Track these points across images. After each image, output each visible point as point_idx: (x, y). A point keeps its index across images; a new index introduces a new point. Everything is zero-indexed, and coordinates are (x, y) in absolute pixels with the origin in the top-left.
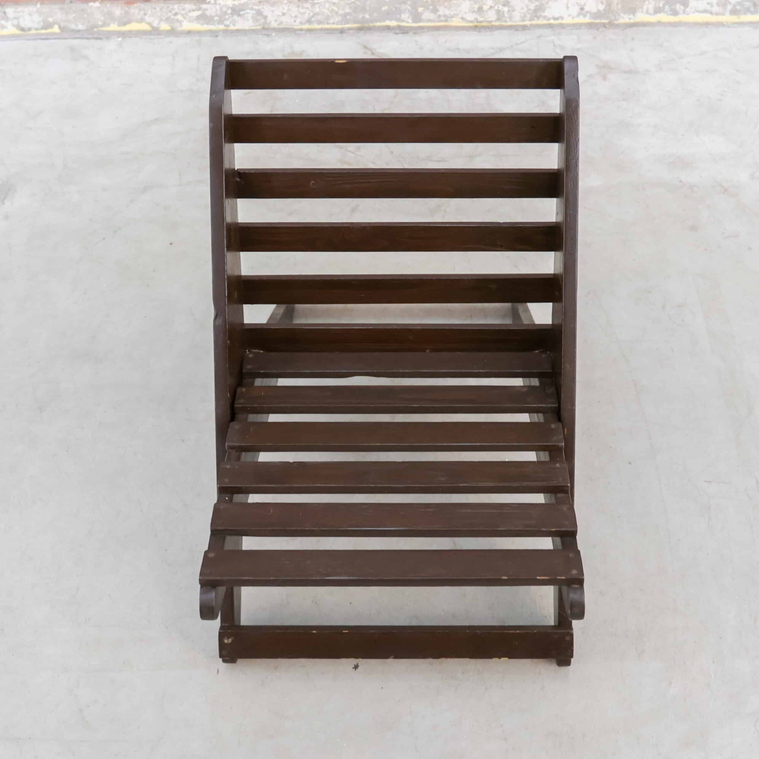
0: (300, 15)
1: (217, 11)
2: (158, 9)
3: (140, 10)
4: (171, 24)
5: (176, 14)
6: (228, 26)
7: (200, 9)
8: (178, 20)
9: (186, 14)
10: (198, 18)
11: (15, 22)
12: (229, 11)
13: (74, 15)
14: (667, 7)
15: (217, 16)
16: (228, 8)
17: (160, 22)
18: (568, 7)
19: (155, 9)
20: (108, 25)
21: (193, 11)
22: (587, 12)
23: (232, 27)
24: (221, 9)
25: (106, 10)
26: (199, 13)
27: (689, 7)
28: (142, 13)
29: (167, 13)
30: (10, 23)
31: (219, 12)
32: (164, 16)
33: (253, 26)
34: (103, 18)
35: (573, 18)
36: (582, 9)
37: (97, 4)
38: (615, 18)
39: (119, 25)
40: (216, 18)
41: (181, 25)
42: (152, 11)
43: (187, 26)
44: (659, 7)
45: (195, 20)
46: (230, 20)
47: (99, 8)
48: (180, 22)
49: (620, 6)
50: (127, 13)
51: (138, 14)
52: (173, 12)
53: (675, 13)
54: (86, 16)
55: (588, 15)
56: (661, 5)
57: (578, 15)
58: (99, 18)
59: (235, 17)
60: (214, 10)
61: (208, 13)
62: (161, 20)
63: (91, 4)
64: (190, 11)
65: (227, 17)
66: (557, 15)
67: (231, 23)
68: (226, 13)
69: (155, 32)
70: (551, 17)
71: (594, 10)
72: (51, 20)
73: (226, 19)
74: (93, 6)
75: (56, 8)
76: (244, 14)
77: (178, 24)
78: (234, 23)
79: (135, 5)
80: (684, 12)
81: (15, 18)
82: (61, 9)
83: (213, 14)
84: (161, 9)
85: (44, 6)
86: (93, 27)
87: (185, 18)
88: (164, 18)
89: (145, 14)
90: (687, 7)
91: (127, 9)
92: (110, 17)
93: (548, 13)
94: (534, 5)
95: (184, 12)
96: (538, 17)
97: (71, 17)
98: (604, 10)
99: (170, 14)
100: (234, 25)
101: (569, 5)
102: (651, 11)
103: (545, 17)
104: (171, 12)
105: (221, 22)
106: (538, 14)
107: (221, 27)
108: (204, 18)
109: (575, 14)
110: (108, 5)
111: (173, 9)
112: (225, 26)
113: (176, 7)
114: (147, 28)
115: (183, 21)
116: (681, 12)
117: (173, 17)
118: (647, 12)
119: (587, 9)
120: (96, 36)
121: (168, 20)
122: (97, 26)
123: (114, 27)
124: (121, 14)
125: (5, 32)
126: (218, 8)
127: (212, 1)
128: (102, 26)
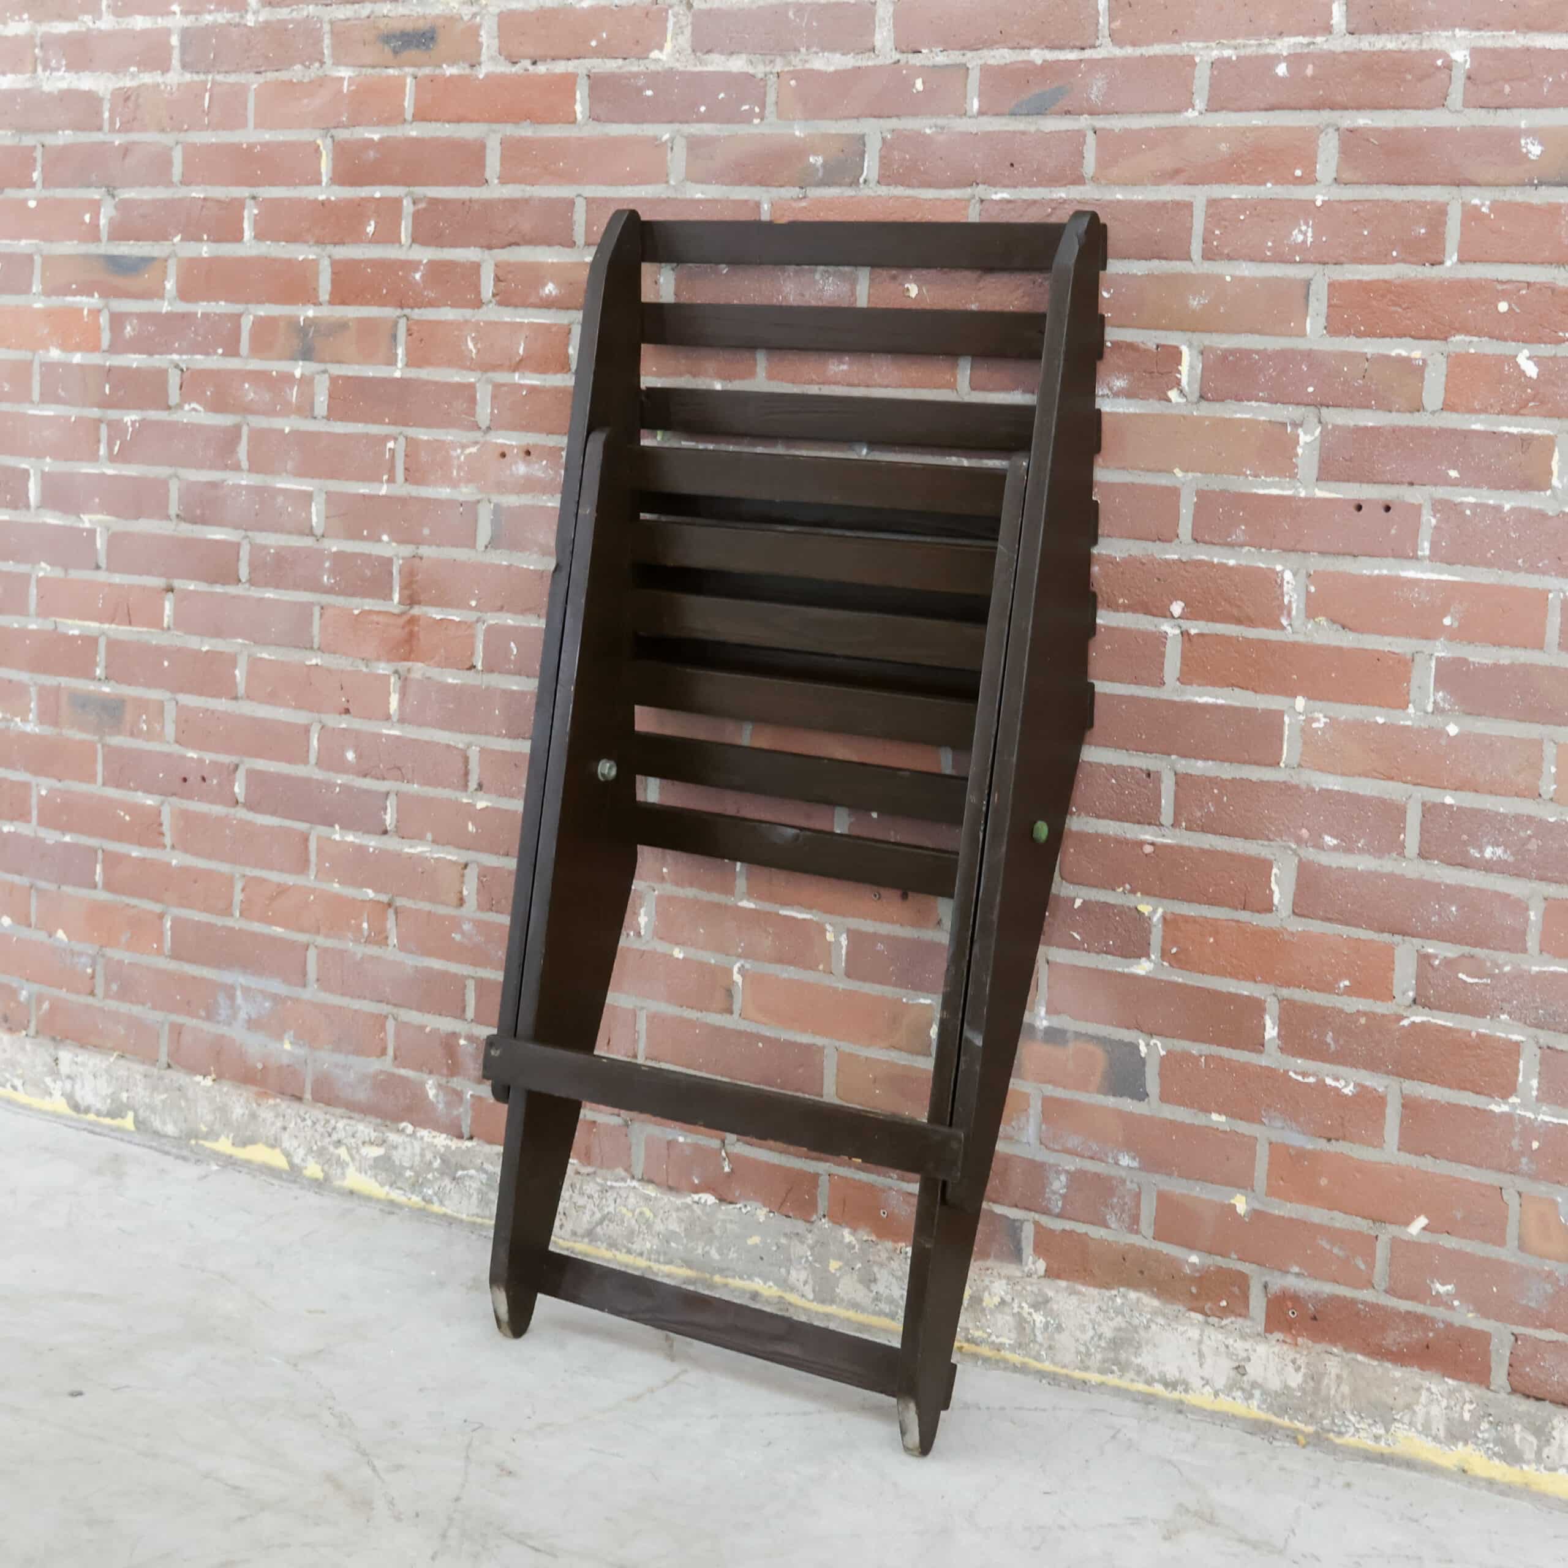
0: (574, 1212)
1: (414, 1155)
2: (309, 1122)
3: (277, 1116)
4: (326, 1167)
5: (339, 1143)
6: (430, 1200)
7: (382, 1141)
8: (339, 1161)
9: (357, 1148)
10: (377, 1165)
11: (66, 1088)
13: (164, 1097)
14: (1484, 1426)
15: (411, 1168)
17: (306, 1155)
18: (1201, 1355)
19: (304, 1119)
22: (1254, 1385)
23: (436, 1207)
24: (423, 1153)
25: (219, 1100)
27: (1555, 1444)
28: (279, 1124)
29: (322, 1135)
30: (59, 1085)
31: (417, 1160)
32: (315, 1142)
34: (209, 1118)
35: (1216, 1395)
36: (1240, 1370)
37: (208, 1082)
38: (1333, 1422)
39: (234, 1143)
40: (408, 1173)
41: (343, 1175)
42: (296, 1124)
43: (353, 1178)
44: (1462, 1421)
45: (371, 1168)
47: (207, 1090)
48: (342, 1165)
49: (1345, 1389)
50: (253, 1116)
51: (273, 1124)
52: (335, 1137)
53: (1512, 1456)
54: (183, 1104)
55: (1257, 1393)
56: (1467, 1416)
57: (1230, 1388)
58: (204, 1115)
59: (447, 1183)
60: (408, 1152)
61: (396, 1157)
62: (310, 1150)
63: (198, 1078)
64: (364, 1143)
65: (430, 1176)
66: (1172, 1373)
67: (436, 1194)
68: (430, 1166)
69: (295, 1175)
70: (1153, 1371)
71: (1275, 1384)
72: (125, 1097)
74: (199, 1084)
75: (138, 1071)
76: (462, 1178)
77: (339, 1172)
78: (442, 1196)
79: (271, 1102)
80: (1539, 1458)
81: (68, 1079)
82: (145, 1076)
84: (314, 1124)
85: (122, 1062)
86: (189, 1135)
87: (352, 1158)
88: (315, 1148)
89: (285, 1128)
90: (1548, 1442)
92: (224, 1119)
93: (1145, 1359)
94: (1112, 1324)
95: (353, 1140)
96: (1124, 1367)
97: (158, 1099)
98: (1301, 1388)
99: (327, 1140)
100: (441, 1202)
101: (1204, 1348)
102: (1439, 1427)
103: (1140, 1371)
104: (329, 1135)
105: (416, 1185)
106: (1123, 1356)
108: (387, 1167)
109: (1220, 1382)
110: (226, 1090)
111: (334, 1128)
112: (424, 1198)
113: (340, 1124)
114: (281, 1162)
115: (347, 1165)
116: (1529, 1455)
117: (331, 1149)
118: (1426, 1430)
119: (1254, 1371)
121: (321, 1154)
122: (194, 1134)
123: (224, 1145)
124: (243, 1115)
125: (46, 1104)
126: (417, 1145)
127: (410, 1129)
128: (206, 1137)
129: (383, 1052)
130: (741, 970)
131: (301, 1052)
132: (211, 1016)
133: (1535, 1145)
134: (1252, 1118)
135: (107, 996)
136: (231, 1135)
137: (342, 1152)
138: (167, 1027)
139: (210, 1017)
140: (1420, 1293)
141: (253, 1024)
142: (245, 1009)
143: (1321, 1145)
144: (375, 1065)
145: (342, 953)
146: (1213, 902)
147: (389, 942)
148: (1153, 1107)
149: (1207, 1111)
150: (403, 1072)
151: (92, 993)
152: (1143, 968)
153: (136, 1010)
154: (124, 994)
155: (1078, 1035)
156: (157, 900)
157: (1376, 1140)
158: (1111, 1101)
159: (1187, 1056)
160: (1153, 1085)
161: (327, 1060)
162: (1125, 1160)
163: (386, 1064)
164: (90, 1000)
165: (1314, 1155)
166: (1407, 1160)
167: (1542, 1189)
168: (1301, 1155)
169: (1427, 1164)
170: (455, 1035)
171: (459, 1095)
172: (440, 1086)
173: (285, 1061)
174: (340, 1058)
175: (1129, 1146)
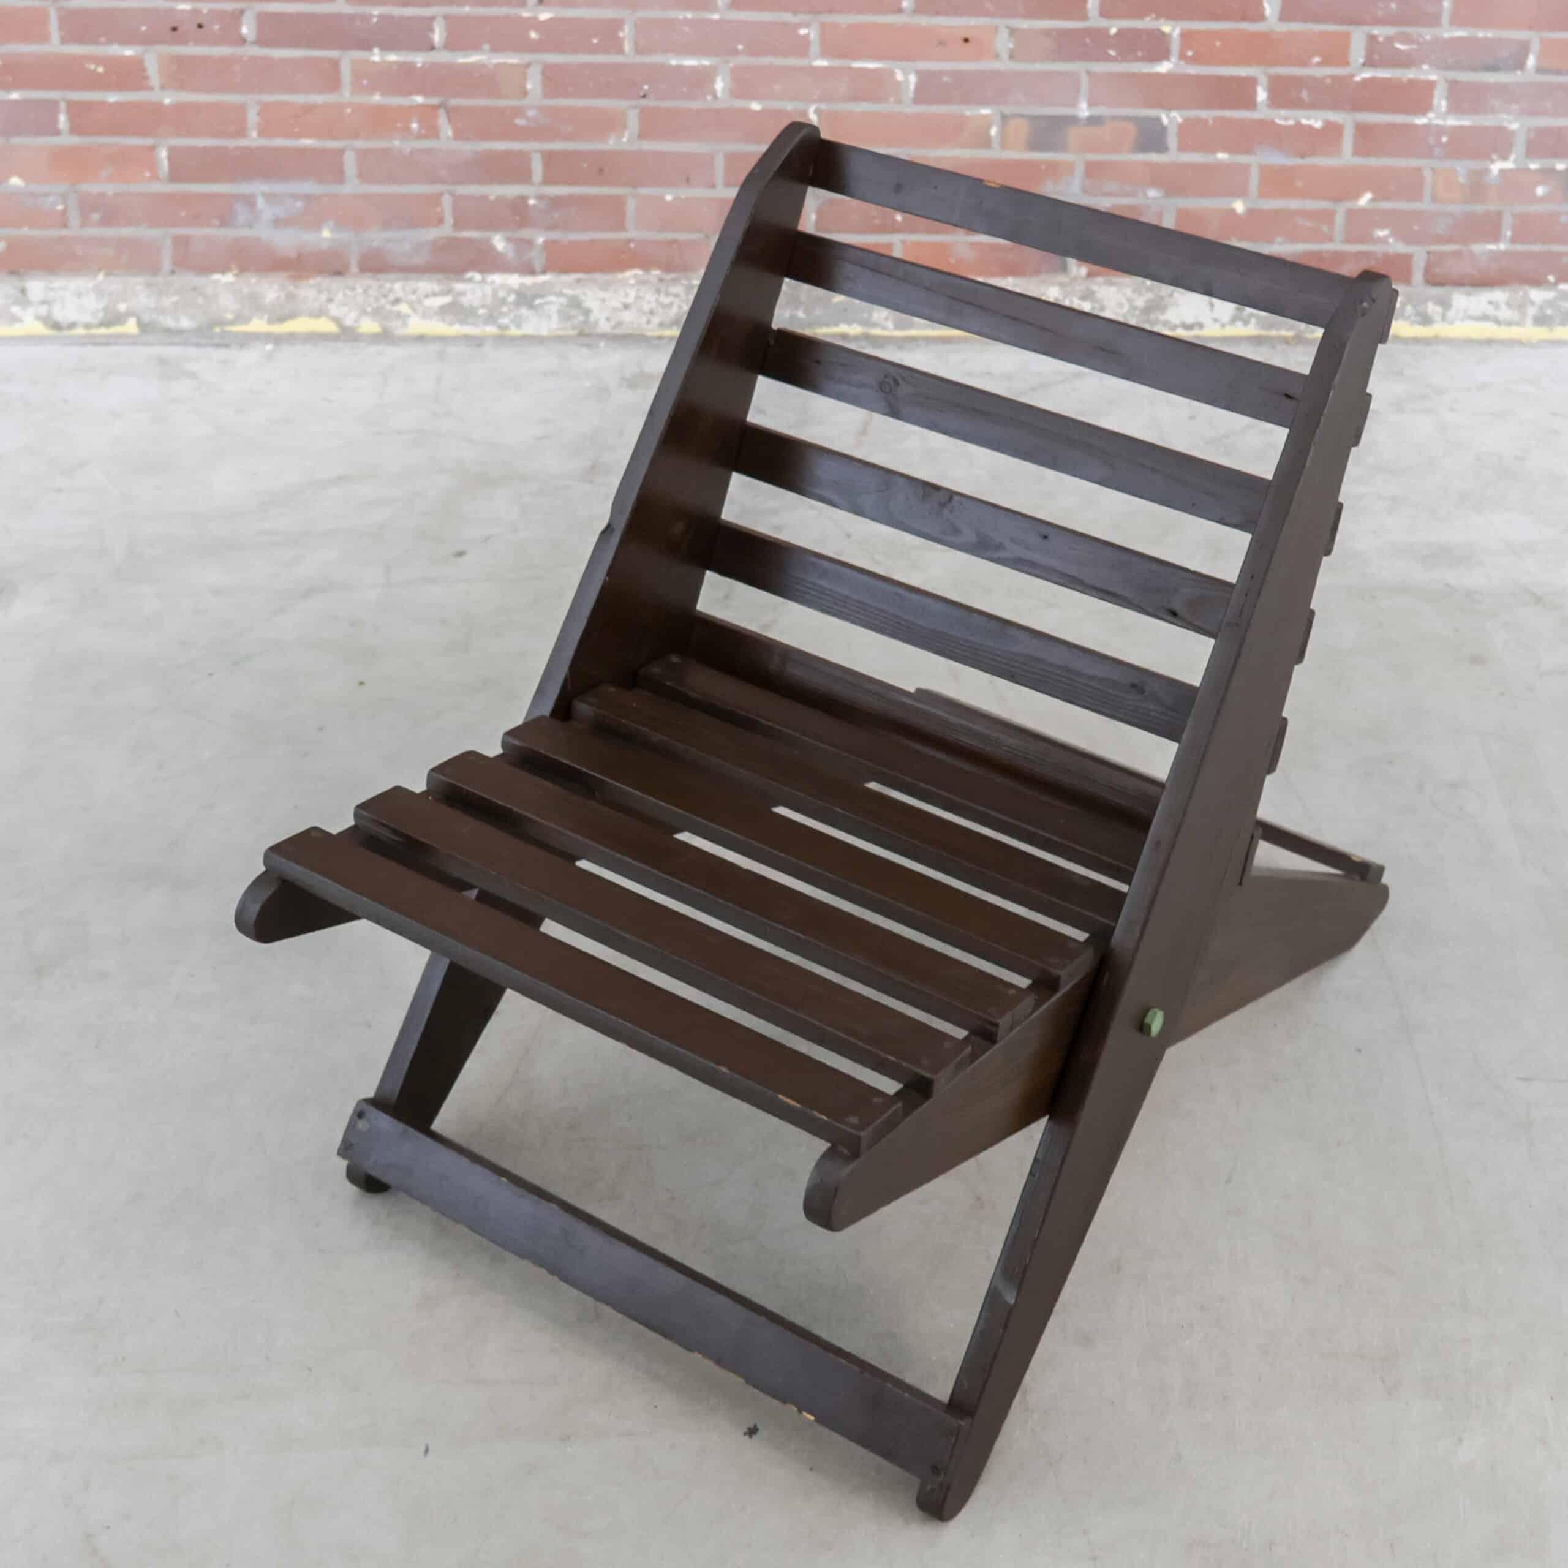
1: (485, 296)
2: (359, 290)
3: (320, 291)
4: (384, 322)
5: (397, 301)
6: (506, 328)
7: (448, 292)
8: (399, 315)
9: (420, 301)
10: (443, 311)
11: (43, 310)
12: (512, 298)
13: (175, 299)
15: (483, 306)
16: (510, 290)
17: (359, 317)
19: (353, 289)
20: (247, 320)
21: (435, 295)
23: (514, 331)
24: (495, 292)
25: (245, 290)
26: (447, 299)
27: (1453, 308)
28: (324, 296)
29: (377, 298)
30: (31, 311)
31: (489, 300)
32: (370, 305)
33: (559, 329)
34: (235, 308)
37: (229, 278)
39: (270, 322)
40: (480, 311)
41: (405, 324)
42: (345, 295)
43: (416, 325)
45: (437, 314)
46: (512, 316)
47: (231, 285)
48: (402, 318)
50: (291, 297)
51: (315, 299)
52: (392, 297)
53: (1427, 321)
54: (200, 301)
58: (228, 307)
59: (524, 311)
60: (479, 296)
61: (465, 301)
62: (363, 312)
63: (216, 277)
64: (427, 296)
65: (505, 309)
67: (512, 321)
68: (503, 301)
69: (347, 335)
72: (122, 307)
73: (502, 314)
74: (218, 281)
75: (137, 282)
76: (540, 305)
77: (399, 323)
78: (518, 322)
79: (311, 282)
80: (1443, 319)
81: (44, 302)
82: (147, 285)
83: (476, 303)
84: (365, 291)
85: (111, 278)
86: (211, 325)
87: (414, 310)
88: (369, 309)
89: (331, 300)
90: (1449, 308)
91: (291, 288)
92: (255, 304)
95: (413, 297)
97: (168, 301)
99: (383, 301)
100: (519, 326)
104: (385, 296)
105: (490, 319)
107: (491, 330)
108: (455, 311)
110: (253, 280)
111: (391, 290)
112: (500, 327)
113: (398, 286)
114: (330, 327)
115: (408, 316)
116: (1437, 318)
117: (389, 307)
120: (216, 341)
121: (377, 313)
122: (222, 323)
123: (258, 325)
124: (278, 298)
125: (16, 330)
126: (488, 290)
127: (478, 277)
128: (232, 323)
129: (441, 221)
130: (817, 111)
131: (345, 236)
132: (225, 221)
133: (1444, 139)
134: (1248, 151)
135: (85, 222)
136: (266, 317)
137: (403, 308)
138: (168, 243)
139: (224, 223)
140: (1367, 238)
141: (279, 223)
142: (267, 211)
143: (1299, 161)
144: (432, 234)
145: (385, 152)
146: (1217, 18)
147: (442, 135)
148: (1174, 155)
149: (1214, 151)
150: (466, 234)
151: (65, 225)
152: (1164, 67)
153: (126, 232)
154: (108, 220)
155: (1114, 118)
156: (143, 134)
157: (1337, 151)
158: (1141, 157)
159: (1199, 121)
160: (1172, 141)
161: (376, 238)
162: (1153, 193)
163: (446, 230)
164: (64, 232)
165: (1293, 168)
166: (1360, 161)
167: (1448, 164)
168: (1283, 170)
169: (1373, 161)
170: (524, 199)
171: (530, 243)
172: (509, 240)
173: (324, 246)
174: (390, 234)
175: (1155, 183)
